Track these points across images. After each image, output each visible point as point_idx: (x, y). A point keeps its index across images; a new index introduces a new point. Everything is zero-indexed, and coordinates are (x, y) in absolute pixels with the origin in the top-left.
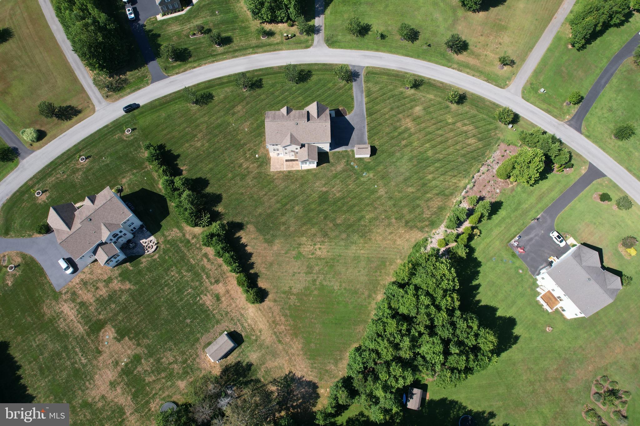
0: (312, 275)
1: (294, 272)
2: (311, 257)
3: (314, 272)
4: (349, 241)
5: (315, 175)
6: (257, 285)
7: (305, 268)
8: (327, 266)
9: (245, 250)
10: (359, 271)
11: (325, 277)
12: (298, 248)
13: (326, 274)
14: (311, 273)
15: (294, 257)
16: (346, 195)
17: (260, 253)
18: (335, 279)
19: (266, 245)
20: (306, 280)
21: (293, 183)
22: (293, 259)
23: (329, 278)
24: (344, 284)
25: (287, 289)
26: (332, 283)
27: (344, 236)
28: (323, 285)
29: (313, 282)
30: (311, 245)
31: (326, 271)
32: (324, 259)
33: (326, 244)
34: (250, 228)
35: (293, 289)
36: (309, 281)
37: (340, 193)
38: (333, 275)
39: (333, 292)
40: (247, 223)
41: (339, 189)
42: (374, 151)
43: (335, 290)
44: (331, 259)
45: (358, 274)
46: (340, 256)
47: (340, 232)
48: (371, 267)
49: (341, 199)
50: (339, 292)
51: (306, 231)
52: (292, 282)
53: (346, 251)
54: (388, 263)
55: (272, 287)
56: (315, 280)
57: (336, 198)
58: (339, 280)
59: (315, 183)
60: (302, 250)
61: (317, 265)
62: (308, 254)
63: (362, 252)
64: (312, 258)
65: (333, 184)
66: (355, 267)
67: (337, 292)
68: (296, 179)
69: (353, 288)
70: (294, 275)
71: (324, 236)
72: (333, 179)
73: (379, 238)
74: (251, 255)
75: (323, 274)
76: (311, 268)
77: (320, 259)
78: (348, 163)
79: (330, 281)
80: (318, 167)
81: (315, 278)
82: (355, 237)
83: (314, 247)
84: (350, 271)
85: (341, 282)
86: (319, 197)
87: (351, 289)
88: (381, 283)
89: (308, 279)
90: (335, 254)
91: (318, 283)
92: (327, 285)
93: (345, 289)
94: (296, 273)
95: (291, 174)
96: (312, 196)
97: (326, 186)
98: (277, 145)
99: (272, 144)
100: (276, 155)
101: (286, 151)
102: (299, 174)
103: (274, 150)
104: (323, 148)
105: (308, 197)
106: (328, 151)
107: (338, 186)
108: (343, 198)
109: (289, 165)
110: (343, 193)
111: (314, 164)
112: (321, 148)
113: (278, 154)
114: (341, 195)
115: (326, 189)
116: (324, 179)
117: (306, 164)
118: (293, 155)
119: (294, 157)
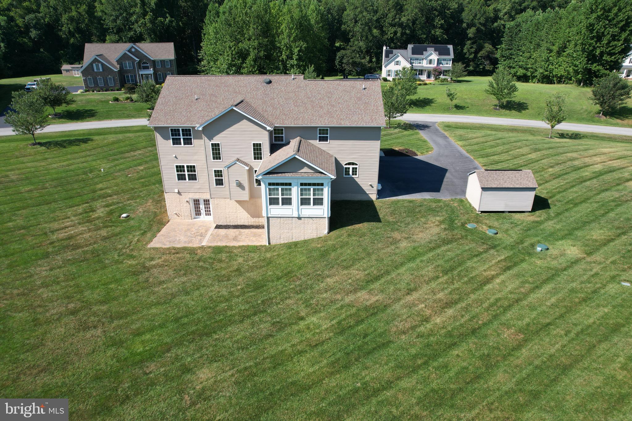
5: (324, 254)
16: (485, 317)
21: (220, 279)
37: (450, 312)
41: (441, 295)
49: (463, 337)
57: (431, 333)
59: (321, 278)
65: (407, 277)
68: (238, 270)
72: (402, 264)
80: (335, 233)
86: (341, 330)
95: (224, 256)
96: (302, 324)
97: (377, 285)
98: (187, 132)
99: (175, 132)
100: (188, 208)
101: (218, 165)
102: (256, 256)
103: (181, 177)
104: (355, 171)
105: (280, 326)
106: (374, 197)
107: (433, 285)
108: (474, 332)
109: (226, 236)
110: (466, 309)
111: (318, 202)
112: (347, 170)
113: (196, 202)
114: (455, 318)
115: (374, 299)
116: (364, 264)
117: (287, 202)
118: (240, 185)
119: (245, 195)
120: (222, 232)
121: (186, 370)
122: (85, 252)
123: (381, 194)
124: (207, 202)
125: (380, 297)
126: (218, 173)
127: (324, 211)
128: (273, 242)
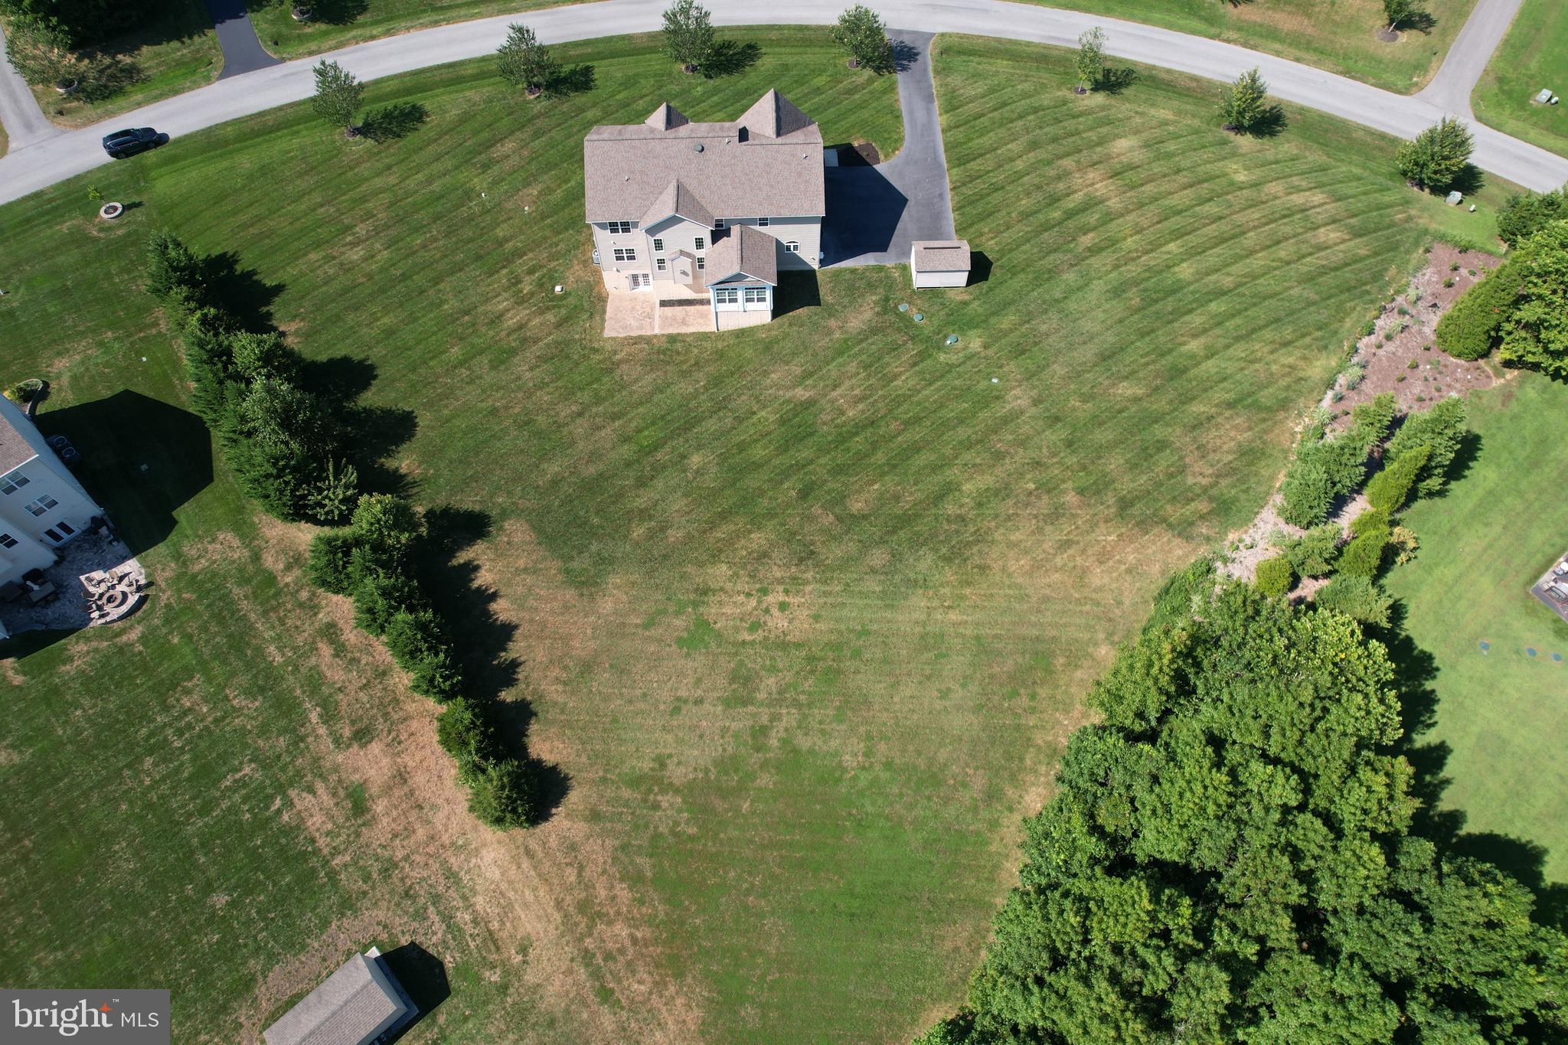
0: (751, 709)
1: (678, 699)
2: (748, 638)
3: (761, 696)
4: (898, 578)
5: (768, 347)
6: (524, 748)
7: (721, 681)
8: (812, 672)
9: (488, 614)
10: (945, 694)
11: (805, 716)
12: (695, 604)
13: (810, 705)
14: (745, 703)
15: (680, 641)
16: (882, 412)
17: (544, 625)
18: (843, 727)
19: (570, 594)
20: (724, 731)
21: (684, 374)
22: (674, 647)
23: (821, 723)
24: (882, 747)
25: (646, 765)
26: (834, 744)
27: (878, 557)
28: (795, 751)
29: (754, 737)
30: (749, 595)
31: (810, 694)
32: (798, 646)
33: (808, 588)
35: (671, 765)
36: (736, 736)
37: (861, 406)
38: (838, 709)
39: (839, 780)
40: (504, 514)
41: (857, 392)
42: (980, 268)
43: (844, 770)
44: (829, 645)
45: (938, 705)
46: (867, 633)
47: (865, 546)
48: (992, 677)
49: (865, 427)
50: (864, 779)
51: (730, 542)
52: (670, 738)
53: (889, 615)
54: (1062, 660)
55: (584, 759)
56: (763, 731)
57: (844, 424)
58: (862, 729)
59: (766, 374)
60: (711, 611)
61: (773, 669)
62: (737, 629)
63: (953, 616)
64: (753, 643)
65: (834, 374)
66: (929, 678)
67: (855, 778)
68: (697, 364)
69: (921, 762)
70: (677, 710)
71: (801, 560)
72: (833, 359)
73: (1018, 564)
74: (507, 631)
75: (799, 706)
76: (747, 680)
77: (784, 645)
78: (886, 306)
79: (823, 732)
80: (779, 320)
81: (765, 720)
82: (925, 562)
83: (759, 602)
84: (908, 693)
85: (869, 737)
86: (783, 422)
87: (915, 768)
88: (1039, 738)
89: (735, 726)
90: (843, 627)
91: (774, 742)
92: (811, 751)
93: (888, 765)
94: (686, 701)
95: (679, 346)
96: (755, 418)
97: (809, 382)
98: (627, 224)
99: (611, 224)
100: (627, 283)
101: (661, 254)
102: (708, 345)
103: (619, 258)
104: (796, 248)
105: (739, 420)
106: (816, 266)
107: (854, 381)
108: (873, 423)
109: (674, 318)
110: (873, 404)
111: (763, 300)
112: (788, 248)
113: (635, 278)
114: (863, 412)
115: (807, 395)
116: (801, 359)
117: (735, 300)
118: (684, 273)
119: (689, 280)
120: (668, 310)
121: (683, 457)
122: (548, 345)
123: (823, 262)
124: (645, 276)
125: (812, 393)
126: (661, 261)
127: (767, 305)
128: (722, 329)
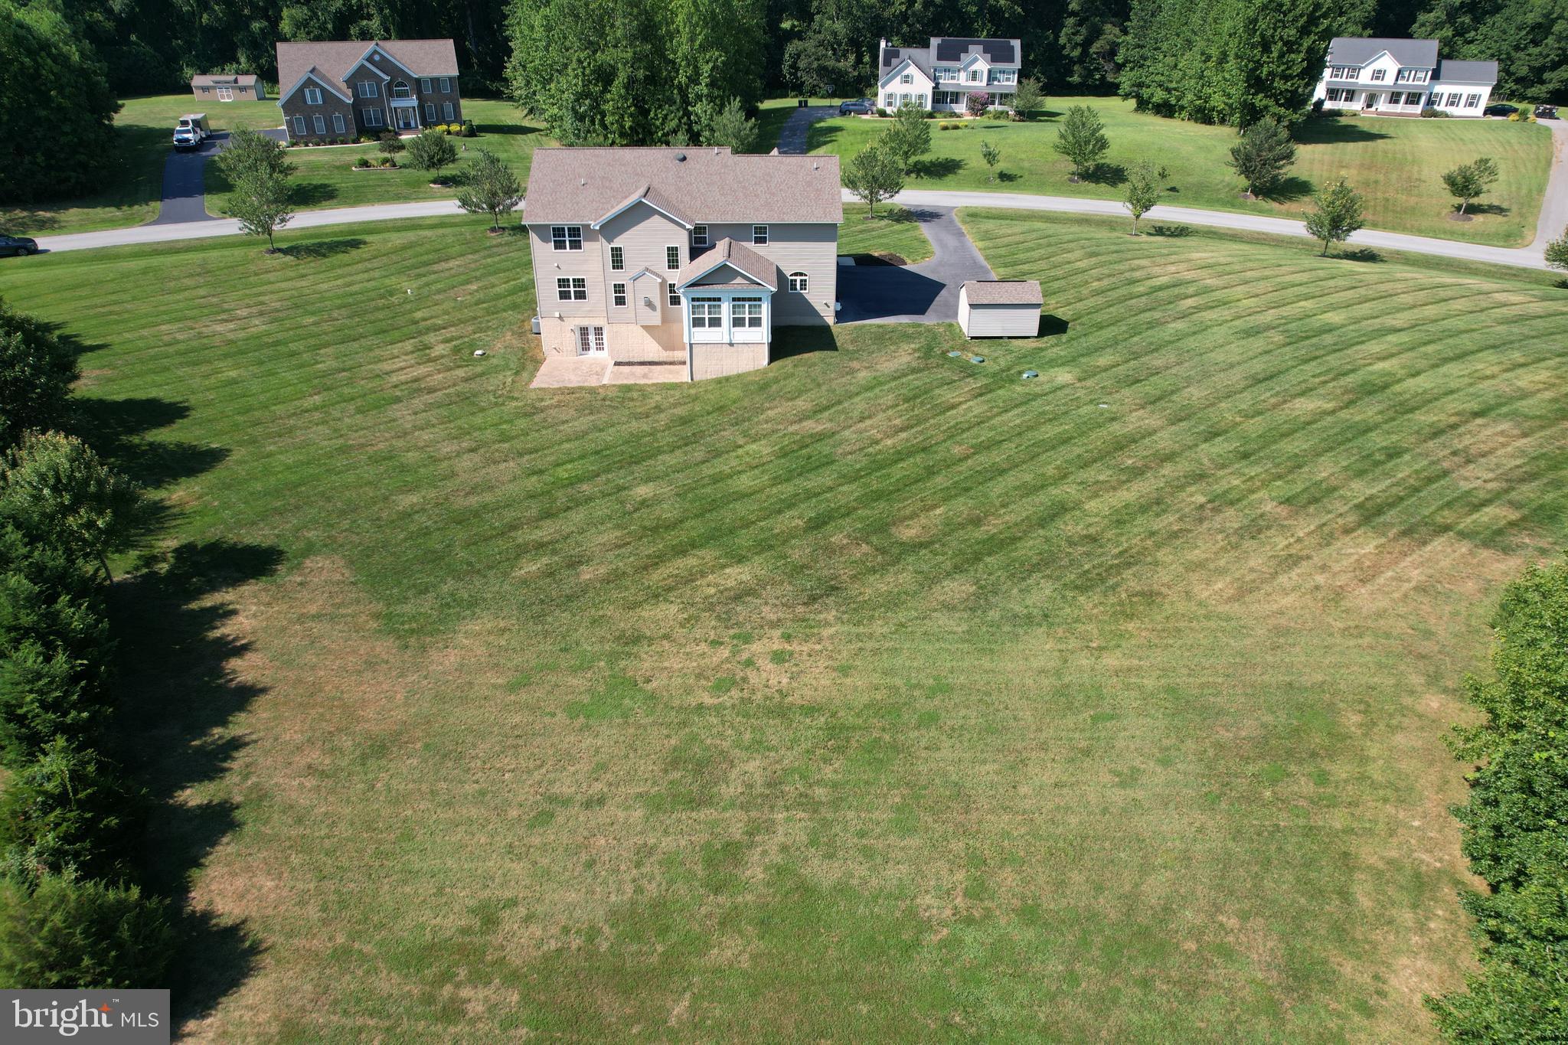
0: (705, 814)
1: (552, 799)
2: (708, 700)
3: (730, 790)
4: (994, 615)
5: (764, 387)
7: (647, 767)
8: (841, 750)
9: (219, 673)
10: (1129, 779)
11: (826, 824)
12: (613, 657)
13: (836, 804)
14: (695, 803)
15: (574, 710)
16: (938, 438)
17: (316, 688)
18: (914, 842)
19: (385, 647)
20: (644, 852)
21: (636, 416)
22: (561, 717)
23: (862, 834)
24: (1008, 878)
25: (451, 923)
26: (895, 874)
27: (957, 588)
28: (806, 889)
29: (710, 863)
30: (716, 643)
31: (835, 785)
32: (811, 710)
33: (826, 632)
34: (324, 568)
35: (510, 921)
36: (669, 862)
37: (903, 435)
38: (899, 810)
39: (908, 949)
40: (309, 550)
41: (897, 422)
42: (1051, 326)
43: (926, 926)
44: (874, 708)
45: (1118, 797)
46: (942, 688)
47: (930, 580)
48: (1220, 746)
49: (911, 454)
50: (974, 944)
51: (689, 579)
52: (518, 868)
53: (986, 662)
54: (1356, 718)
55: (313, 912)
56: (733, 852)
57: (880, 452)
58: (957, 846)
59: (760, 410)
60: (644, 662)
61: (758, 746)
62: (688, 691)
63: (1111, 660)
64: (718, 709)
65: (861, 407)
66: (1087, 752)
67: (952, 944)
68: (657, 407)
69: (1108, 906)
70: (544, 818)
71: (813, 599)
72: (857, 394)
74: (245, 696)
75: (813, 806)
76: (700, 767)
77: (780, 710)
78: (930, 352)
79: (868, 853)
80: (777, 364)
81: (737, 831)
82: (1042, 592)
83: (734, 654)
84: (1048, 778)
85: (975, 860)
86: (784, 454)
87: (1093, 916)
88: (1369, 854)
89: (667, 843)
90: (898, 681)
91: (755, 872)
92: (841, 889)
93: (1029, 914)
94: (566, 802)
95: (635, 395)
96: (740, 451)
97: (826, 414)
98: (575, 231)
99: (558, 232)
100: (573, 340)
101: (619, 276)
102: (677, 394)
103: (565, 295)
104: (803, 283)
105: (717, 454)
106: (830, 320)
107: (890, 412)
108: (924, 449)
109: (633, 374)
110: (921, 432)
111: (755, 322)
112: (793, 283)
113: (584, 331)
114: (907, 440)
115: (820, 428)
116: (811, 395)
117: (715, 322)
118: (649, 304)
119: (655, 318)
120: (626, 369)
121: (622, 488)
123: (840, 316)
124: (599, 331)
125: (828, 425)
126: (619, 288)
127: (762, 335)
128: (697, 378)
